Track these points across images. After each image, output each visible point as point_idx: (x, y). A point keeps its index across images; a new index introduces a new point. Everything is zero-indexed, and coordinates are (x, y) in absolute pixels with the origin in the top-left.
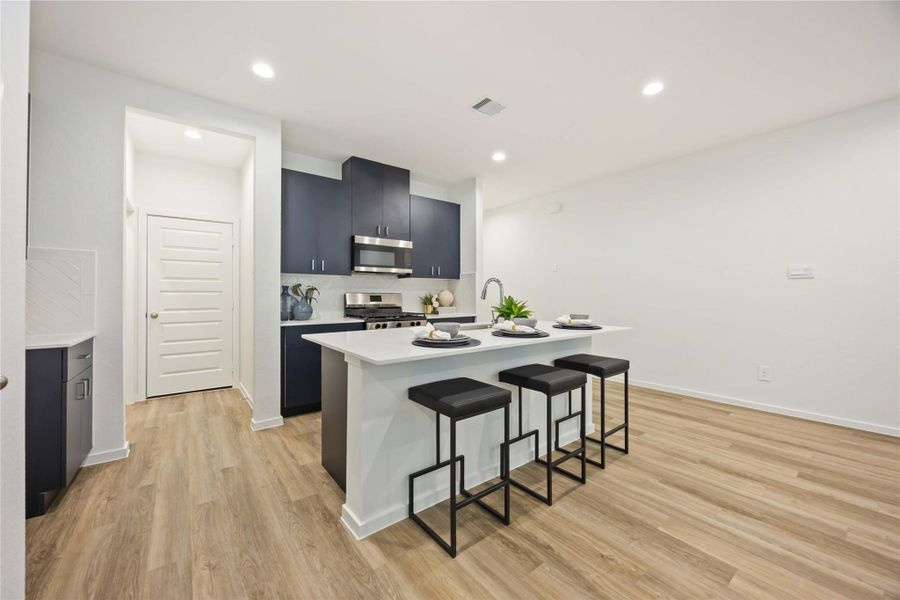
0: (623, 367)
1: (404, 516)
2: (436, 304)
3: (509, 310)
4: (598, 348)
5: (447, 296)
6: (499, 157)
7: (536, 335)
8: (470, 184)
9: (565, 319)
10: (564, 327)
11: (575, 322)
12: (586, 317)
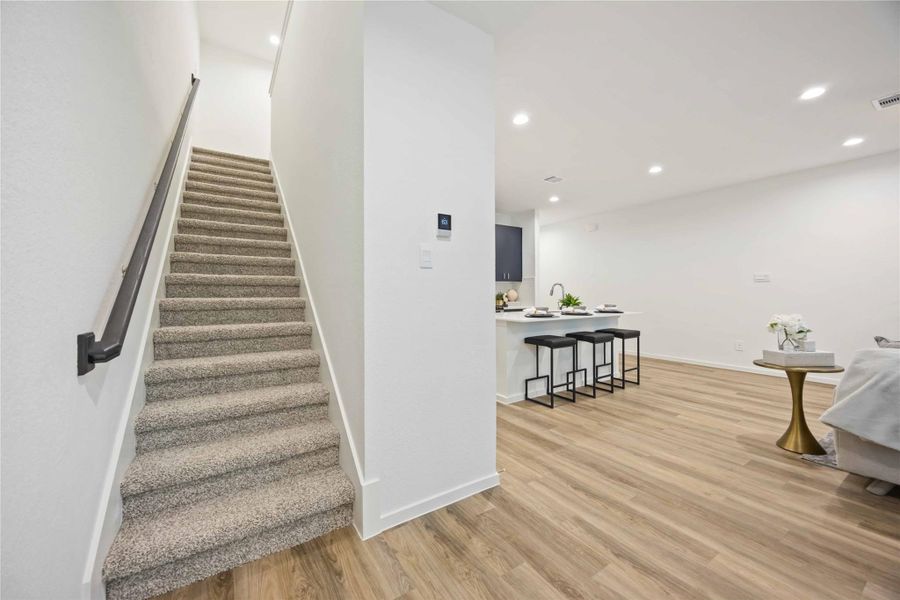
0: (636, 334)
1: (523, 399)
2: (506, 300)
3: (569, 301)
4: (622, 324)
5: (513, 294)
6: (554, 199)
7: (586, 314)
8: (530, 214)
9: (602, 307)
10: (601, 312)
11: (607, 309)
12: (614, 306)
